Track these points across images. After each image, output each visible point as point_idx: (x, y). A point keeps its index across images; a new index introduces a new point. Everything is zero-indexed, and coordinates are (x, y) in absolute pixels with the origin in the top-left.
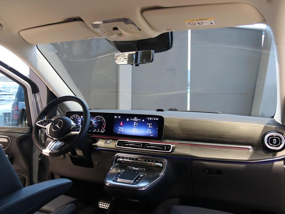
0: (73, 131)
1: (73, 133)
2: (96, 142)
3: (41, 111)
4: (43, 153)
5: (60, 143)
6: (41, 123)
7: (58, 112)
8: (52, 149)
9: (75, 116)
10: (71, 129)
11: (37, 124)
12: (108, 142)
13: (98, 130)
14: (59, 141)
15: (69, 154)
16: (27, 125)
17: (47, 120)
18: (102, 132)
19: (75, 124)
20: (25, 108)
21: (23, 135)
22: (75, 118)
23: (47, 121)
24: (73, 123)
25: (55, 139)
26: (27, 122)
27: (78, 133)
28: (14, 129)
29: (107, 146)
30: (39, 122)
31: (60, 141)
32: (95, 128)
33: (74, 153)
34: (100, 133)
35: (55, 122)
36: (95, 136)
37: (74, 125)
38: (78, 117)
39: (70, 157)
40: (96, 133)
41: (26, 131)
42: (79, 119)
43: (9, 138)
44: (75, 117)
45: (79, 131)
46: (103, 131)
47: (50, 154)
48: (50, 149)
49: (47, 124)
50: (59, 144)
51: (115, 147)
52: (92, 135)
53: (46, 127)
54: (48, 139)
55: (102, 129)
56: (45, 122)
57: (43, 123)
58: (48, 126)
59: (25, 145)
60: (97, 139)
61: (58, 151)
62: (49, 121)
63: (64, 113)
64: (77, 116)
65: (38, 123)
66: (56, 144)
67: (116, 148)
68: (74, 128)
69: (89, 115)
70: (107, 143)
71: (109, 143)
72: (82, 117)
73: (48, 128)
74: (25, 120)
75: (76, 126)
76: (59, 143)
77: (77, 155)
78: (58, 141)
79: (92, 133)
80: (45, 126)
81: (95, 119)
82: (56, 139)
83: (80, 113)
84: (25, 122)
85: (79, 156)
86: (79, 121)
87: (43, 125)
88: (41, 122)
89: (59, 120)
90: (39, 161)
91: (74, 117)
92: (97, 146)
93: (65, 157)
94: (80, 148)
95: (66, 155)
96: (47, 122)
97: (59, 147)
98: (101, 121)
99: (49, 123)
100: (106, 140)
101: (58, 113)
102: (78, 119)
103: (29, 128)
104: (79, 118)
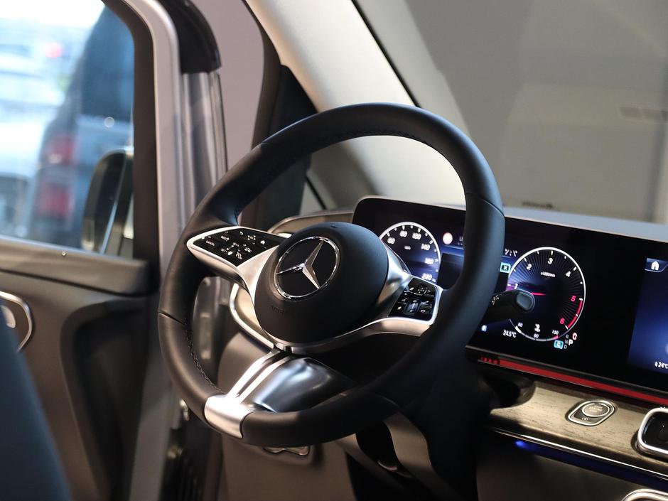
0: (395, 313)
1: (392, 323)
2: (513, 398)
3: (214, 183)
4: (209, 416)
5: (307, 374)
6: (216, 245)
7: (308, 197)
8: (259, 401)
9: (411, 231)
10: (383, 297)
11: (190, 243)
12: (590, 409)
13: (538, 329)
14: (301, 361)
15: (346, 447)
16: (129, 249)
17: (252, 233)
18: (558, 345)
19: (406, 276)
20: (130, 150)
21: (101, 299)
22: (409, 240)
23: (249, 238)
24: (395, 268)
25: (282, 345)
26: (129, 233)
27: (422, 326)
28: (59, 262)
29: (581, 432)
30: (202, 236)
31: (308, 362)
32: (520, 315)
33: (379, 445)
34: (544, 353)
35: (293, 250)
36: (508, 362)
37: (398, 280)
38: (425, 239)
39: (352, 462)
40: (520, 347)
41: (120, 284)
42: (431, 253)
43: (26, 308)
44: (410, 235)
45: (427, 317)
46: (562, 339)
47: (245, 424)
48: (248, 401)
49: (247, 257)
50: (301, 375)
51: (628, 445)
52: (494, 357)
53: (241, 270)
54: (237, 344)
55: (562, 330)
56: (241, 243)
57: (228, 244)
58: (253, 268)
59: (107, 358)
60: (519, 383)
61: (291, 416)
62: (261, 236)
63: (341, 203)
64: (422, 232)
65: (199, 243)
66: (285, 373)
67: (636, 455)
68: (403, 296)
69: (497, 233)
70: (579, 415)
71: (590, 419)
72: (448, 238)
73: (250, 277)
74: (121, 220)
75: (410, 285)
76: (302, 370)
77: (391, 457)
78: (297, 356)
79: (495, 341)
80: (237, 262)
81: (524, 264)
82: (288, 348)
83: (437, 218)
84: (117, 229)
85: (401, 467)
86: (428, 261)
87: (224, 256)
88: (213, 238)
89: (318, 241)
90: (168, 462)
91: (404, 234)
92: (515, 426)
93: (318, 458)
94: (420, 423)
95: (330, 448)
96: (249, 244)
97: (297, 394)
98: (559, 281)
99: (258, 249)
100: (575, 400)
101: (309, 204)
102: (425, 247)
103: (137, 264)
104: (433, 246)
